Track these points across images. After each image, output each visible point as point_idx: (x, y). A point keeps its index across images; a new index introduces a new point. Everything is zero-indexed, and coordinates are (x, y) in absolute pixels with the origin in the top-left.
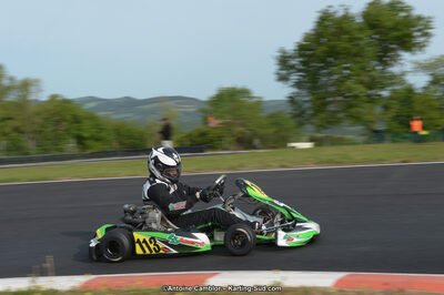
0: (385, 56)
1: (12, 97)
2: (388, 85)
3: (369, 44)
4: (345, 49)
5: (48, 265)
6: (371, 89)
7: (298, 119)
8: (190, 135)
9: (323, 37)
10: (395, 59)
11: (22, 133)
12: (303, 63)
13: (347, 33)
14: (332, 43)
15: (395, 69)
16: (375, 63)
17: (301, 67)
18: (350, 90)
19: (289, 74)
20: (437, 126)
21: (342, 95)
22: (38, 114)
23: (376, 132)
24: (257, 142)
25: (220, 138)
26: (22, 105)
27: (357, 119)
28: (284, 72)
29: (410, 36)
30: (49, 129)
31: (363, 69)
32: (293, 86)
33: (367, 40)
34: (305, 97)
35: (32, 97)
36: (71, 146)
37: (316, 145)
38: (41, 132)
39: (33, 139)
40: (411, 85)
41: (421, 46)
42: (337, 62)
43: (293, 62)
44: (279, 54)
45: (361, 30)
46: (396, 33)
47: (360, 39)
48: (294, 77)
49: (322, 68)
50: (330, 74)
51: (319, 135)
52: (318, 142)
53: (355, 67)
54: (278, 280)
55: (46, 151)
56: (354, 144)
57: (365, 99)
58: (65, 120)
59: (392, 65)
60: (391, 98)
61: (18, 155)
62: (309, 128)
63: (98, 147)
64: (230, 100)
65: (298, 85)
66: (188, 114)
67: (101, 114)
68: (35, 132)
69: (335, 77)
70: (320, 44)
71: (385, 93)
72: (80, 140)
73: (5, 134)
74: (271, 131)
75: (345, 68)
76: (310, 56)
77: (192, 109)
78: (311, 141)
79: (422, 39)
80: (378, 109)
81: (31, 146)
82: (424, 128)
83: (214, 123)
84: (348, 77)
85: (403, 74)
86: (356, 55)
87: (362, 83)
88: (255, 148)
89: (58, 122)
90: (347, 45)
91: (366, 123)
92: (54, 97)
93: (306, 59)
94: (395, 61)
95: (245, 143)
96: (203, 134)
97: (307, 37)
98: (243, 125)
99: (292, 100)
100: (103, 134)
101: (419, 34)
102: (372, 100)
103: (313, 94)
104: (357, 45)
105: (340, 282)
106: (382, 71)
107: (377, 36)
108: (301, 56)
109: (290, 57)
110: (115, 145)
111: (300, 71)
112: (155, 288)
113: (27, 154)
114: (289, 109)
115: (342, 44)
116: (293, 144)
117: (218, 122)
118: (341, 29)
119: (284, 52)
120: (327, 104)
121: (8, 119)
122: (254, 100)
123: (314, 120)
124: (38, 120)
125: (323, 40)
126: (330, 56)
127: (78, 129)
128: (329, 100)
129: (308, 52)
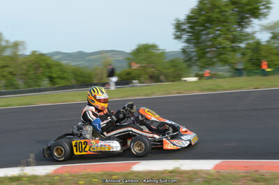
0: (242, 22)
1: (8, 53)
2: (244, 40)
3: (232, 15)
4: (217, 18)
5: (31, 160)
6: (233, 42)
7: (188, 63)
8: (120, 74)
9: (203, 11)
10: (248, 24)
11: (15, 75)
12: (191, 27)
13: (218, 7)
14: (209, 15)
15: (248, 30)
16: (236, 26)
17: (189, 30)
18: (220, 44)
19: (182, 34)
20: (276, 65)
21: (215, 47)
22: (24, 63)
23: (237, 70)
24: (162, 78)
25: (139, 76)
26: (14, 58)
27: (225, 62)
28: (179, 33)
29: (258, 9)
30: (32, 73)
31: (228, 30)
32: (184, 42)
33: (231, 12)
34: (192, 48)
35: (20, 53)
36: (45, 83)
37: (199, 79)
38: (26, 74)
39: (21, 79)
40: (259, 40)
41: (265, 15)
42: (212, 26)
43: (184, 27)
44: (175, 22)
45: (226, 5)
46: (249, 7)
47: (226, 11)
48: (185, 37)
49: (203, 30)
50: (208, 34)
51: (201, 73)
52: (200, 77)
53: (224, 29)
54: (178, 166)
55: (30, 86)
56: (223, 78)
57: (230, 49)
58: (41, 67)
59: (246, 28)
60: (246, 48)
61: (12, 89)
62: (195, 69)
63: (63, 83)
64: (145, 51)
65: (188, 41)
66: (118, 61)
67: (64, 62)
68: (22, 74)
69: (211, 36)
70: (201, 15)
71: (243, 45)
72: (51, 79)
73: (4, 76)
74: (171, 70)
75: (217, 30)
76: (194, 23)
77: (121, 58)
78: (196, 76)
79: (265, 11)
80: (238, 56)
81: (20, 83)
82: (269, 67)
83: (135, 66)
84: (219, 36)
85: (254, 33)
86: (224, 22)
87: (227, 39)
88: (161, 81)
89: (37, 68)
90: (218, 15)
91: (231, 65)
92: (34, 53)
93: (192, 25)
94: (249, 24)
95: (155, 78)
96: (128, 74)
97: (193, 11)
98: (153, 67)
99: (184, 51)
100: (65, 75)
101: (263, 7)
102: (234, 50)
103: (197, 47)
104: (225, 15)
105: (217, 167)
106: (241, 31)
107: (237, 9)
108: (189, 23)
109: (182, 24)
110: (74, 82)
111: (188, 32)
112: (99, 173)
113: (18, 88)
114: (182, 57)
115: (215, 15)
116: (185, 79)
117: (138, 65)
118: (214, 5)
119: (179, 21)
120: (206, 53)
121: (6, 66)
122: (160, 51)
123: (198, 63)
124: (25, 67)
125: (203, 13)
126: (207, 23)
127: (50, 72)
128: (207, 50)
129: (193, 20)
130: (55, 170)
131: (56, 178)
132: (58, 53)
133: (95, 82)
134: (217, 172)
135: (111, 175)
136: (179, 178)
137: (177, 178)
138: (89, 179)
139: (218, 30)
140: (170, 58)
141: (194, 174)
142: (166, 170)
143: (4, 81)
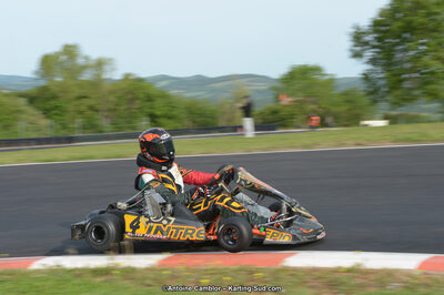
1: (87, 76)
4: (422, 24)
7: (372, 97)
8: (262, 113)
9: (399, 12)
11: (97, 111)
12: (379, 39)
13: (424, 7)
14: (409, 18)
17: (376, 43)
18: (426, 66)
19: (363, 51)
21: (418, 71)
22: (111, 92)
24: (329, 120)
25: (292, 116)
26: (96, 84)
27: (434, 96)
28: (358, 48)
30: (123, 108)
31: (440, 44)
32: (368, 63)
34: (380, 74)
35: (106, 76)
36: (144, 124)
37: (390, 123)
38: (115, 110)
39: (107, 117)
42: (414, 37)
43: (368, 38)
44: (353, 30)
45: (438, 4)
47: (437, 14)
48: (369, 54)
49: (398, 44)
50: (406, 50)
51: (394, 113)
52: (393, 120)
53: (433, 42)
54: (359, 261)
55: (120, 129)
56: (430, 122)
57: (443, 75)
58: (138, 99)
61: (93, 133)
62: (383, 106)
63: (171, 125)
64: (302, 77)
65: (373, 61)
66: (258, 92)
67: (174, 92)
68: (110, 110)
69: (411, 53)
70: (396, 20)
72: (153, 118)
73: (81, 113)
74: (344, 108)
75: (421, 44)
76: (384, 32)
77: (263, 87)
78: (385, 118)
81: (105, 124)
83: (286, 100)
84: (425, 53)
86: (434, 30)
87: (439, 59)
88: (327, 126)
89: (132, 101)
90: (421, 20)
92: (127, 77)
93: (381, 35)
96: (275, 112)
97: (383, 13)
98: (314, 103)
99: (366, 77)
100: (175, 113)
103: (388, 71)
104: (435, 20)
105: (424, 265)
108: (376, 31)
109: (364, 33)
110: (187, 124)
111: (374, 47)
113: (101, 132)
114: (362, 87)
115: (419, 19)
116: (366, 122)
117: (290, 99)
118: (418, 3)
119: (358, 28)
120: (401, 81)
121: (84, 97)
122: (327, 77)
123: (389, 98)
124: (112, 98)
125: (399, 15)
126: (405, 32)
127: (152, 108)
128: (404, 76)
129: (383, 28)
130: (165, 260)
131: (165, 272)
132: (164, 78)
133: (222, 123)
134: (426, 274)
135: (252, 272)
136: (363, 281)
137: (358, 281)
138: (217, 276)
139: (423, 44)
140: (342, 89)
141: (386, 276)
142: (340, 268)
143: (79, 121)
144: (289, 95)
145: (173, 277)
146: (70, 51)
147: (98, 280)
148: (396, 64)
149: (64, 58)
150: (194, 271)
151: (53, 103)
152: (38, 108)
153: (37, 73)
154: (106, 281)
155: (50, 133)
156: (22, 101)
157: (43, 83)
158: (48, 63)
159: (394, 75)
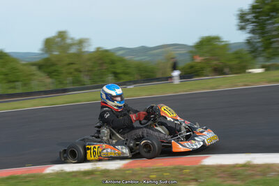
1: (73, 50)
7: (253, 54)
8: (184, 68)
11: (80, 72)
12: (255, 17)
17: (254, 20)
19: (246, 25)
22: (89, 60)
24: (226, 70)
25: (202, 69)
26: (79, 55)
28: (243, 24)
30: (96, 69)
32: (249, 33)
34: (257, 39)
35: (86, 50)
36: (110, 78)
37: (266, 70)
38: (91, 71)
39: (87, 75)
42: (278, 14)
43: (248, 17)
44: (239, 13)
48: (250, 27)
49: (268, 20)
50: (273, 23)
51: (267, 63)
52: (267, 68)
54: (249, 160)
55: (95, 82)
58: (105, 63)
61: (79, 85)
62: (261, 60)
63: (127, 78)
64: (208, 44)
65: (253, 32)
66: (181, 54)
67: (127, 57)
68: (89, 71)
70: (266, 4)
72: (116, 74)
73: (71, 73)
74: (236, 62)
76: (259, 12)
77: (183, 51)
78: (262, 67)
81: (86, 80)
83: (199, 59)
88: (225, 74)
89: (102, 64)
92: (98, 48)
93: (257, 14)
95: (219, 71)
96: (192, 67)
98: (217, 60)
99: (249, 42)
100: (129, 70)
103: (263, 37)
108: (253, 12)
109: (246, 14)
110: (137, 77)
111: (253, 22)
113: (84, 85)
114: (247, 48)
116: (250, 71)
117: (201, 58)
119: (241, 11)
120: (271, 43)
121: (72, 64)
122: (223, 43)
123: (264, 54)
124: (89, 63)
125: (267, 1)
126: (272, 12)
127: (115, 68)
128: (273, 40)
129: (257, 10)
130: (127, 164)
131: (128, 172)
132: (121, 49)
133: (159, 76)
135: (182, 170)
137: (249, 172)
138: (160, 173)
140: (234, 50)
141: (268, 168)
142: (237, 164)
143: (70, 79)
144: (200, 56)
145: (133, 175)
146: (62, 35)
147: (87, 178)
148: (267, 32)
149: (59, 39)
150: (145, 170)
151: (54, 68)
152: (44, 72)
153: (42, 50)
154: (91, 179)
155: (52, 87)
156: (34, 68)
157: (46, 56)
158: (49, 43)
159: (267, 40)
